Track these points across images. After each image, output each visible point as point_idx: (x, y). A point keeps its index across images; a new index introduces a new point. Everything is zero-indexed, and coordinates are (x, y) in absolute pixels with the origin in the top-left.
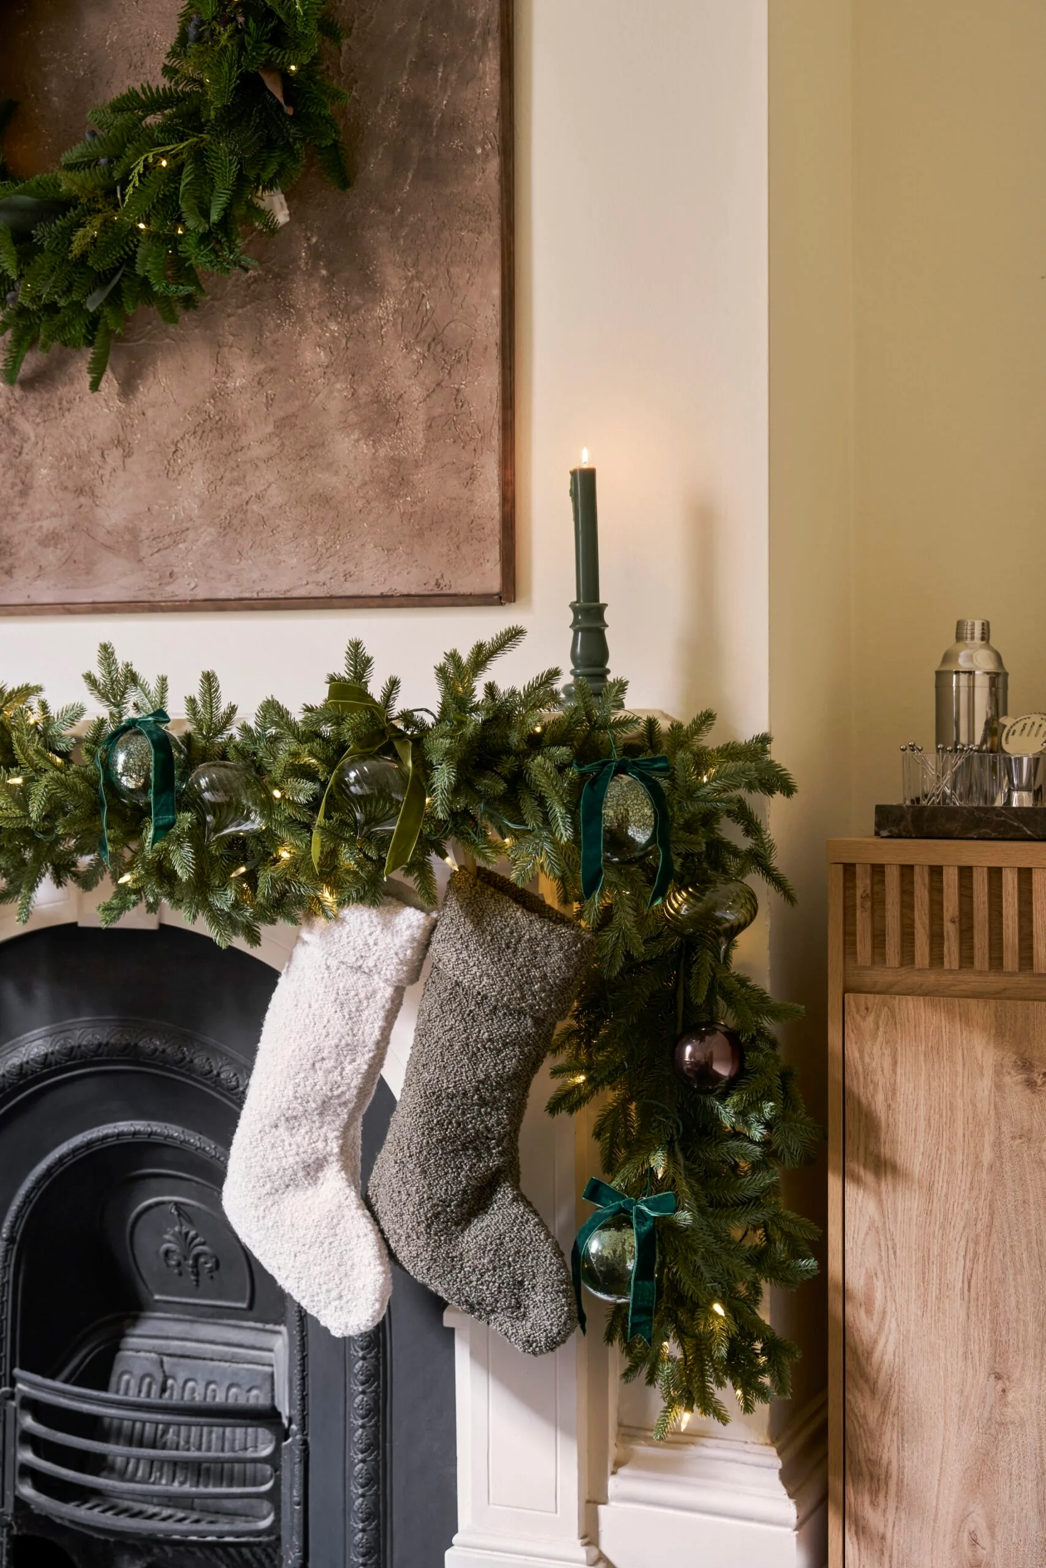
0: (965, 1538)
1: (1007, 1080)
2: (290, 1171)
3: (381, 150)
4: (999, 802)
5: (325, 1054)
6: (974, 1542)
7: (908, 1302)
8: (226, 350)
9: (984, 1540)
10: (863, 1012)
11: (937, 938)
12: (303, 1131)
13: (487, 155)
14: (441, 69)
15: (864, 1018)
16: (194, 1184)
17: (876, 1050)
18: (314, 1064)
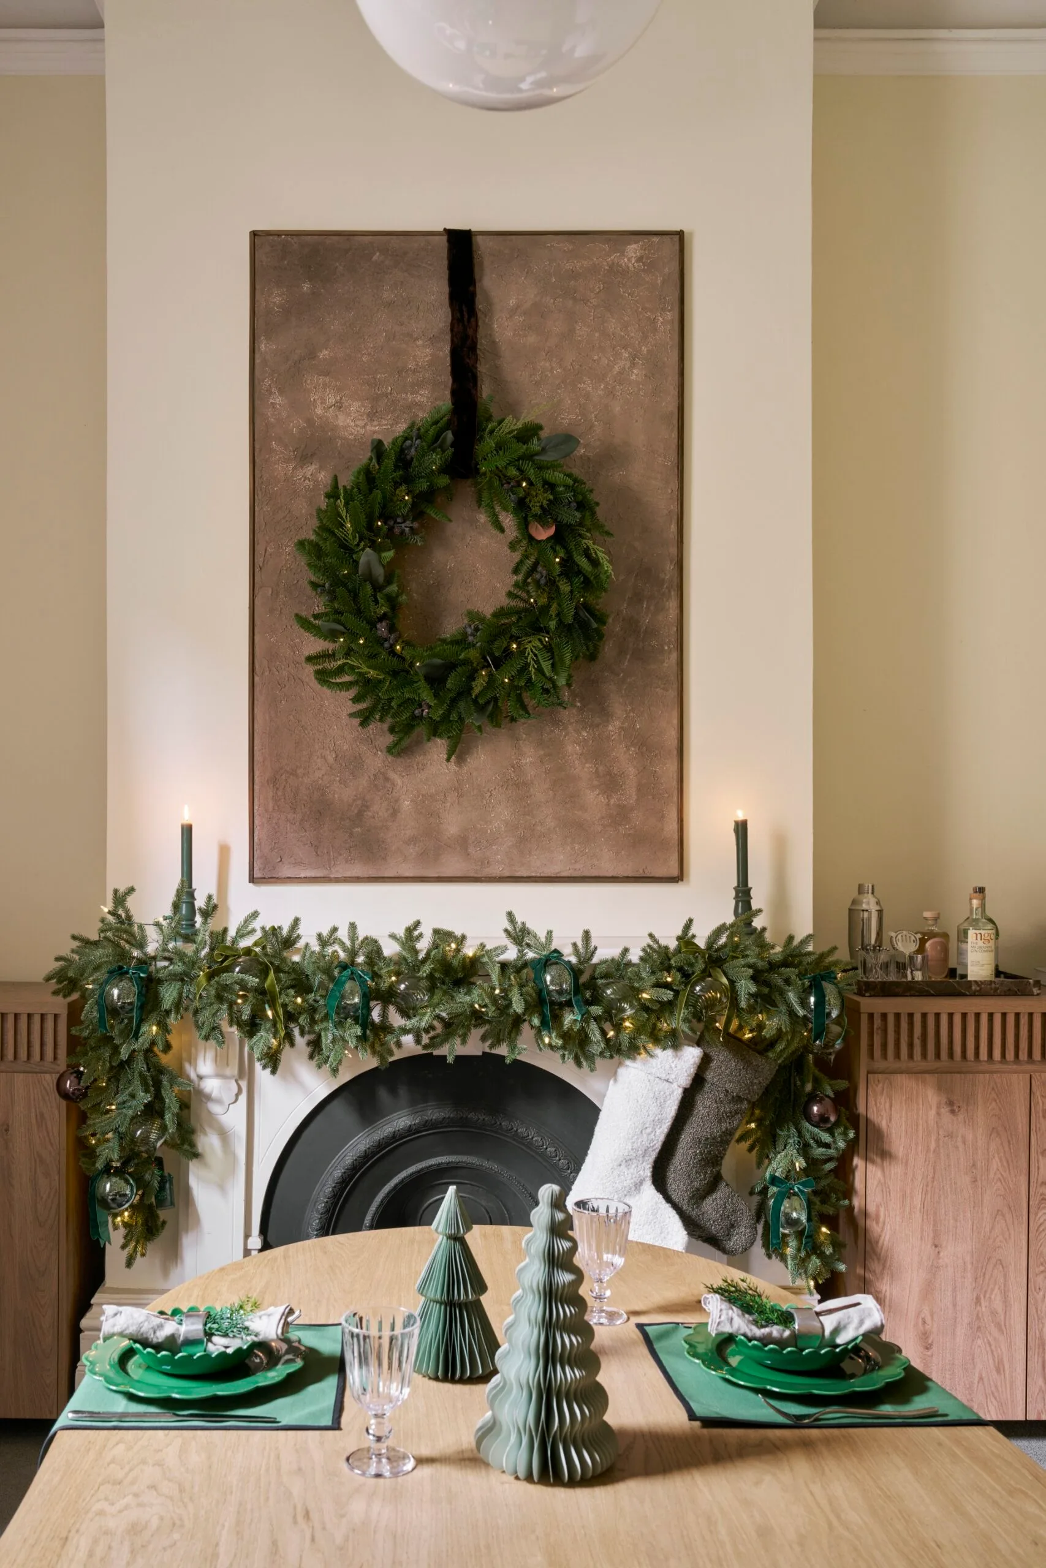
0: (920, 1320)
1: (942, 1110)
2: (627, 1189)
3: (611, 642)
4: (909, 978)
5: (647, 1126)
6: (924, 1322)
7: (896, 1215)
8: (521, 742)
9: (928, 1320)
10: (876, 1082)
11: (911, 1045)
12: (633, 1166)
13: (671, 650)
14: (645, 603)
15: (877, 1086)
16: (469, 1186)
17: (883, 1101)
18: (642, 1131)
